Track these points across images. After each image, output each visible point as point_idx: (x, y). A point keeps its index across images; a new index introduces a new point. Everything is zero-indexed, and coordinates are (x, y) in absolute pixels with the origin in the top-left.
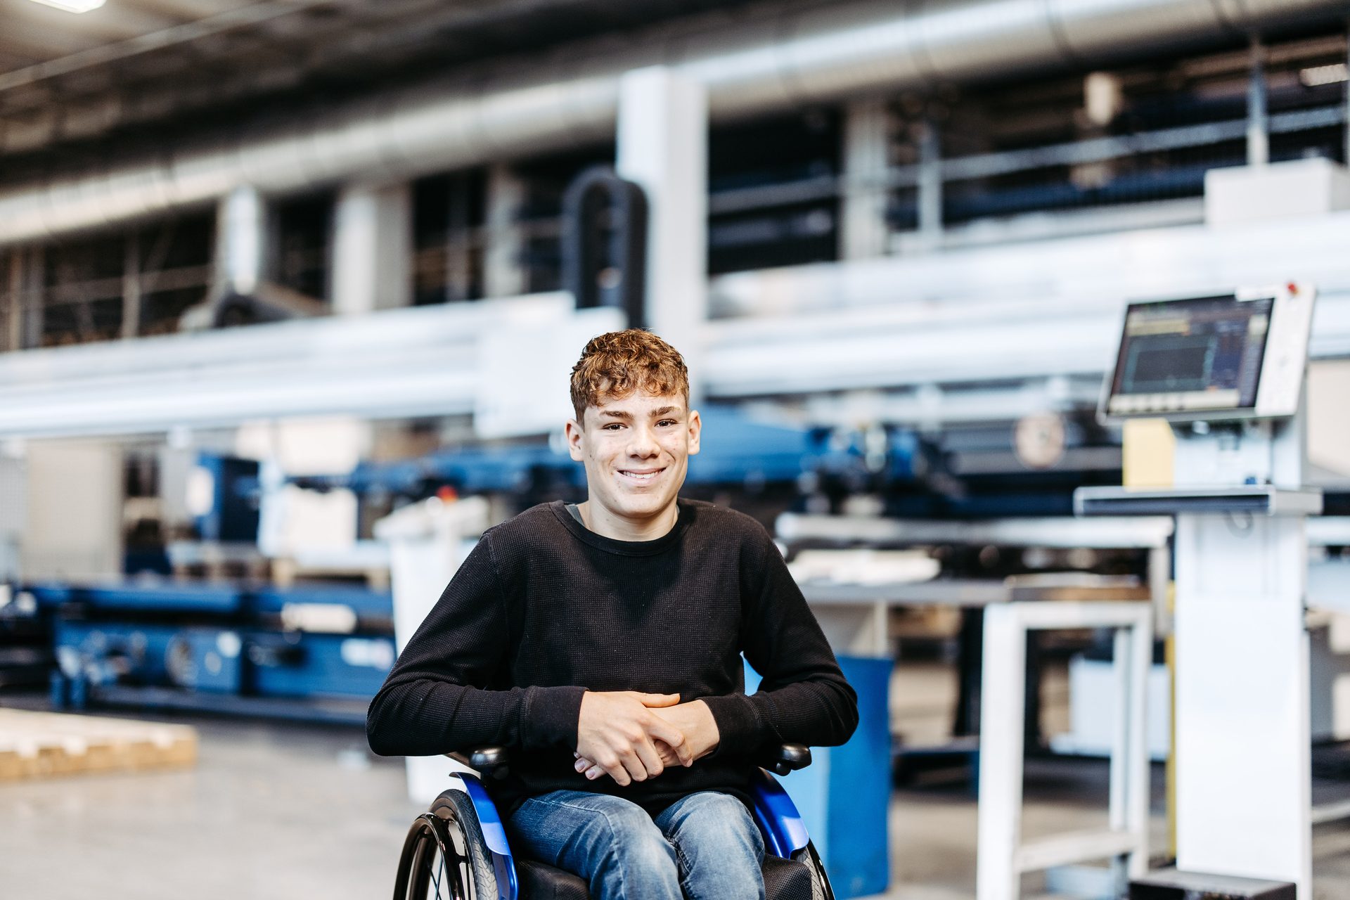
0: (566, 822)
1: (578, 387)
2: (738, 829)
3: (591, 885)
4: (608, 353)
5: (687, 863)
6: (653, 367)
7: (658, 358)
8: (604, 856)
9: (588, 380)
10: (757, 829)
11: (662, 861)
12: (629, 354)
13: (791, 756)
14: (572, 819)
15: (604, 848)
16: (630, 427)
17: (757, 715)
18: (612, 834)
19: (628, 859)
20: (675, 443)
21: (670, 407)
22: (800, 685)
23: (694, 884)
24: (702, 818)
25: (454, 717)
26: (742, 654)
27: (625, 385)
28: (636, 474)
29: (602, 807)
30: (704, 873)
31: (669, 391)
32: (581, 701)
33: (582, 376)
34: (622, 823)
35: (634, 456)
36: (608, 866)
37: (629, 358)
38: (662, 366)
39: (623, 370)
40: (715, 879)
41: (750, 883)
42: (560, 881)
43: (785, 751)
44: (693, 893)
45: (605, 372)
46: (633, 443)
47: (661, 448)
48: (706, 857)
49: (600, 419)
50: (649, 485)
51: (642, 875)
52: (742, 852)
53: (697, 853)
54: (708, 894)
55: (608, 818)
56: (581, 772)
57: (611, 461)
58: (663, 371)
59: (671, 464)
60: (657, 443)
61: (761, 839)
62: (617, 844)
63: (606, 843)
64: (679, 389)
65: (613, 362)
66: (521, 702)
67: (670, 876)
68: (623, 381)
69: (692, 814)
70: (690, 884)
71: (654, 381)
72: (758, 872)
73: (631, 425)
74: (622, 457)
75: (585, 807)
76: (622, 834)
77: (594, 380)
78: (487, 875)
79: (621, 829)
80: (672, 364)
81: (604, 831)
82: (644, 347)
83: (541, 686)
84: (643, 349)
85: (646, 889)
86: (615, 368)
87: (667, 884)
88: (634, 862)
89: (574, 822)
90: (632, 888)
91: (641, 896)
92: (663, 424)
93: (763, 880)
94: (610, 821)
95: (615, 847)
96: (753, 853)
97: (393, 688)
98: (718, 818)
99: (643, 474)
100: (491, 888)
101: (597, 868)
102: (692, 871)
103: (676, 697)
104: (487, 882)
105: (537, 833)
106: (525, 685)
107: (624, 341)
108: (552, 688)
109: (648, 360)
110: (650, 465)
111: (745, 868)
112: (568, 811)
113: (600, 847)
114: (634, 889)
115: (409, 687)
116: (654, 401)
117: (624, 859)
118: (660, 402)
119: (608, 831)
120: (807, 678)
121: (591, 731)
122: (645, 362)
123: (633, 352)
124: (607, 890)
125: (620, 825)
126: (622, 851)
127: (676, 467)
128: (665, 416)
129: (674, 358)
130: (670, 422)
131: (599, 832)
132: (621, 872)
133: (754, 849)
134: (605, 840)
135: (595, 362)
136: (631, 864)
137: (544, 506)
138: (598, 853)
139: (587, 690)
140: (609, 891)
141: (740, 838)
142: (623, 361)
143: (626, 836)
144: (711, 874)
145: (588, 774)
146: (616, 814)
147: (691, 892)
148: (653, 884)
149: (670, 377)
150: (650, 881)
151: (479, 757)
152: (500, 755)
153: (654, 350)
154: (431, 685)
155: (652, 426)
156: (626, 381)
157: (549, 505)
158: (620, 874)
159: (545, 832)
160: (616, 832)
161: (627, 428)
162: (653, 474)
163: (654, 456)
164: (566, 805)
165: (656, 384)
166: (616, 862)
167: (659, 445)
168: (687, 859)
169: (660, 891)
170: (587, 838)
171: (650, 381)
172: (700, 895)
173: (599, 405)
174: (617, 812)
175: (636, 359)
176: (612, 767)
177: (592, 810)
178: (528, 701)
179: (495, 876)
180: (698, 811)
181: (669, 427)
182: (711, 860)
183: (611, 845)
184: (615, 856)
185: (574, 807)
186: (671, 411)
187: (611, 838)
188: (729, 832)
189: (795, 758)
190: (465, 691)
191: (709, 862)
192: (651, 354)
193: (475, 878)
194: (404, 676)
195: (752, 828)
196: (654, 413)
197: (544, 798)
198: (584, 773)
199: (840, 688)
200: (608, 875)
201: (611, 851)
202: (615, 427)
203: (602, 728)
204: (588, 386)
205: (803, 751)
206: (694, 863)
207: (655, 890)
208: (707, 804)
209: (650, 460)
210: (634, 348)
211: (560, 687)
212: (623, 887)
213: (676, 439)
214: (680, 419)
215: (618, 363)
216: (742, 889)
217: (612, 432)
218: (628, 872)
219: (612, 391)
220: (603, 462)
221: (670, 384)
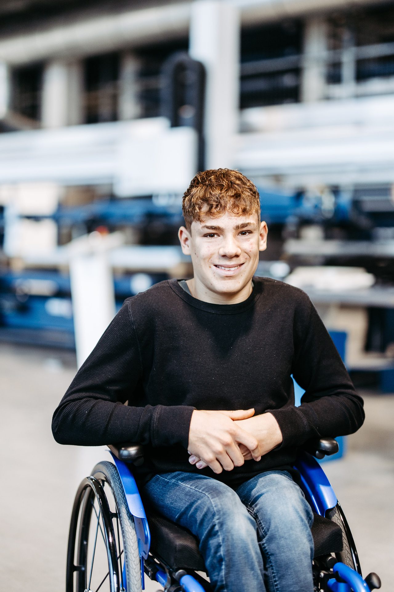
0: (182, 496)
1: (187, 208)
2: (297, 507)
3: (200, 545)
4: (207, 186)
5: (263, 528)
6: (237, 196)
7: (240, 190)
8: (209, 528)
9: (194, 204)
10: (309, 506)
11: (248, 531)
12: (221, 187)
13: (325, 447)
14: (186, 494)
15: (209, 520)
16: (221, 236)
17: (305, 421)
18: (215, 512)
19: (225, 530)
20: (251, 247)
21: (248, 223)
22: (330, 398)
23: (268, 545)
24: (272, 499)
25: (108, 425)
26: (292, 376)
27: (219, 209)
28: (225, 267)
29: (206, 490)
30: (275, 538)
31: (247, 212)
32: (191, 417)
33: (190, 200)
34: (221, 505)
35: (224, 256)
36: (212, 534)
37: (221, 190)
38: (243, 196)
39: (217, 198)
40: (282, 542)
41: (305, 544)
42: (179, 542)
43: (322, 444)
44: (268, 551)
45: (205, 200)
46: (224, 247)
47: (241, 251)
48: (276, 527)
49: (202, 230)
50: (233, 275)
51: (235, 541)
52: (300, 523)
53: (270, 523)
54: (277, 552)
55: (212, 500)
56: (193, 464)
57: (210, 259)
58: (244, 199)
59: (248, 261)
60: (239, 247)
61: (312, 513)
62: (218, 519)
63: (210, 518)
64: (254, 211)
65: (210, 193)
66: (151, 416)
67: (252, 540)
68: (217, 206)
69: (265, 495)
70: (265, 545)
71: (238, 206)
72: (310, 536)
73: (222, 235)
74: (216, 256)
75: (195, 488)
76: (221, 513)
77: (198, 204)
78: (130, 530)
79: (221, 509)
80: (249, 194)
81: (209, 509)
82: (231, 182)
83: (165, 405)
84: (230, 184)
85: (238, 551)
86: (212, 198)
87: (251, 547)
88: (229, 532)
89: (188, 497)
90: (228, 550)
91: (234, 555)
92: (243, 233)
93: (313, 540)
94: (213, 503)
95: (217, 522)
96: (306, 522)
97: (68, 404)
98: (284, 500)
99: (230, 268)
100: (133, 541)
101: (205, 535)
102: (267, 536)
103: (252, 411)
104: (130, 536)
105: (163, 501)
106: (154, 404)
107: (218, 178)
108: (172, 407)
109: (234, 192)
110: (234, 262)
111: (302, 533)
112: (184, 489)
113: (206, 520)
114: (230, 551)
115: (78, 403)
116: (237, 219)
117: (222, 529)
118: (242, 220)
119: (212, 510)
120: (333, 393)
121: (198, 437)
122: (231, 193)
123: (224, 186)
124: (210, 550)
125: (220, 506)
126: (222, 524)
127: (251, 262)
128: (245, 229)
129: (251, 190)
130: (248, 232)
131: (205, 510)
132: (221, 539)
133: (307, 519)
134: (210, 516)
135: (198, 192)
136: (227, 534)
137: (164, 283)
138: (205, 524)
139: (195, 409)
140: (213, 551)
141: (298, 514)
142: (217, 192)
143: (224, 514)
144: (280, 539)
145: (197, 465)
146: (217, 498)
147: (266, 550)
148: (242, 547)
149: (248, 203)
150: (240, 545)
151: (125, 452)
152: (138, 452)
153: (238, 185)
154: (93, 402)
155: (236, 235)
156: (219, 206)
157: (168, 282)
158: (219, 540)
159: (168, 501)
160: (217, 511)
161: (219, 236)
162: (236, 268)
163: (237, 256)
164: (183, 484)
165: (239, 208)
166: (217, 531)
167: (240, 248)
168: (263, 526)
169: (246, 552)
170: (197, 511)
171: (235, 206)
172: (273, 553)
173: (201, 221)
174: (217, 496)
175: (226, 191)
176: (211, 461)
177: (200, 491)
178: (156, 416)
179: (136, 531)
180: (270, 493)
181: (248, 236)
182: (280, 529)
183: (214, 520)
184: (217, 528)
185: (187, 486)
186: (248, 226)
187: (214, 515)
188: (291, 509)
189: (328, 449)
190: (115, 406)
191: (278, 531)
192: (236, 187)
193: (123, 532)
194: (75, 396)
195: (306, 506)
196: (238, 227)
197: (167, 476)
198: (195, 464)
199: (355, 400)
200: (212, 540)
201: (214, 524)
202: (211, 235)
203: (204, 436)
204: (194, 209)
205: (333, 444)
206: (268, 530)
207: (243, 551)
208: (276, 489)
209: (235, 259)
210: (225, 183)
211: (177, 406)
212: (222, 549)
213: (251, 244)
214: (255, 230)
215: (213, 193)
216: (300, 549)
217: (208, 239)
218: (226, 539)
219: (209, 212)
220: (204, 259)
221: (248, 208)
